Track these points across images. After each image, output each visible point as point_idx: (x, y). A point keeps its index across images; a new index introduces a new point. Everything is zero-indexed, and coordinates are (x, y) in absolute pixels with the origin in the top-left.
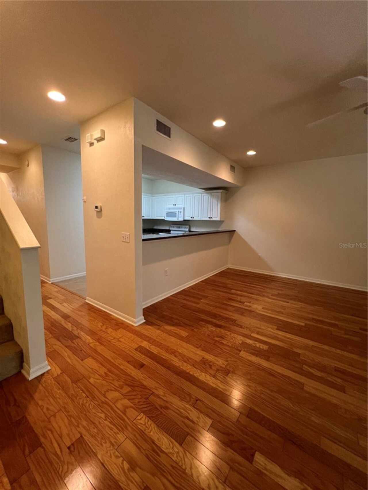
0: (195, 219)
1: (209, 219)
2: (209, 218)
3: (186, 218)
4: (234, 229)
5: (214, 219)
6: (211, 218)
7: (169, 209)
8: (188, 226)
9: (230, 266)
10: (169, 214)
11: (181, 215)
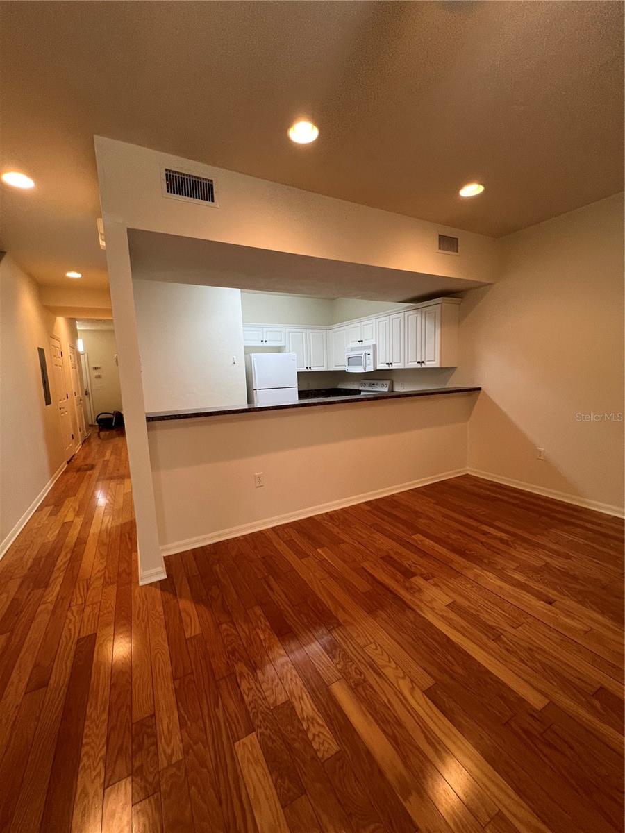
0: (394, 366)
1: (418, 366)
2: (419, 362)
3: (380, 367)
4: (478, 386)
5: (428, 365)
6: (423, 362)
7: (352, 349)
8: (388, 383)
9: (470, 470)
10: (352, 360)
11: (370, 360)
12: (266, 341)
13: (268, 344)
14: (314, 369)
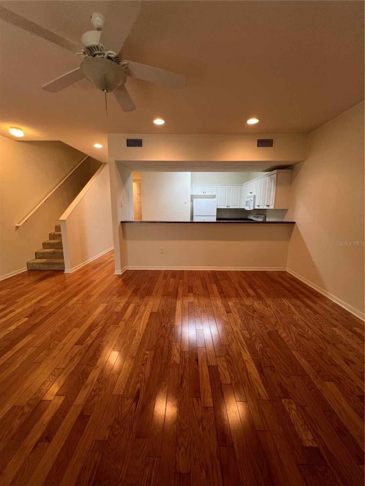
1: (268, 208)
3: (257, 207)
4: (294, 221)
5: (271, 207)
6: (268, 206)
8: (263, 216)
9: (288, 270)
10: (247, 203)
11: (252, 204)
12: (205, 193)
13: (207, 194)
14: (231, 207)
